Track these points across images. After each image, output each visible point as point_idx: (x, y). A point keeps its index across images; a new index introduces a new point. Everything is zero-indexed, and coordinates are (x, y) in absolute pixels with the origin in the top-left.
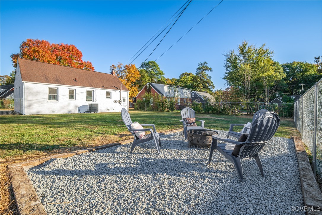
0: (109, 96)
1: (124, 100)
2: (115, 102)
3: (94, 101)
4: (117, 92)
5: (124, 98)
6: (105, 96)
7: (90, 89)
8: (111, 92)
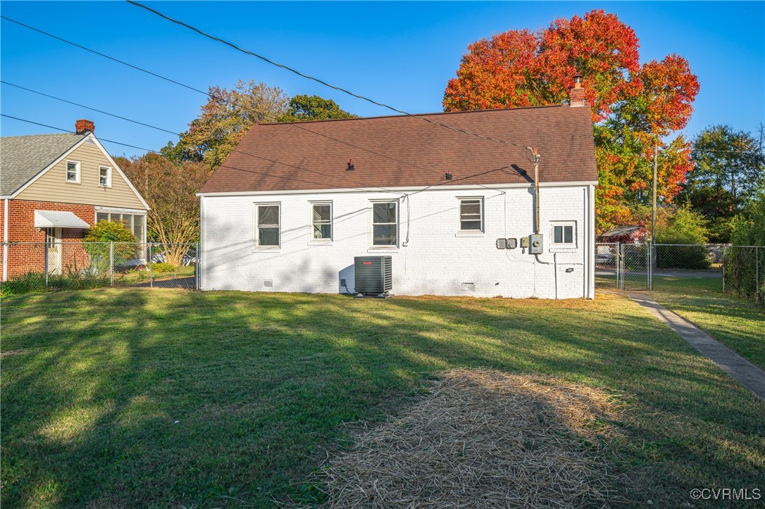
0: (472, 218)
1: (564, 234)
2: (505, 244)
3: (401, 244)
4: (518, 195)
5: (563, 224)
6: (456, 217)
7: (385, 195)
8: (483, 198)
